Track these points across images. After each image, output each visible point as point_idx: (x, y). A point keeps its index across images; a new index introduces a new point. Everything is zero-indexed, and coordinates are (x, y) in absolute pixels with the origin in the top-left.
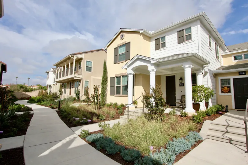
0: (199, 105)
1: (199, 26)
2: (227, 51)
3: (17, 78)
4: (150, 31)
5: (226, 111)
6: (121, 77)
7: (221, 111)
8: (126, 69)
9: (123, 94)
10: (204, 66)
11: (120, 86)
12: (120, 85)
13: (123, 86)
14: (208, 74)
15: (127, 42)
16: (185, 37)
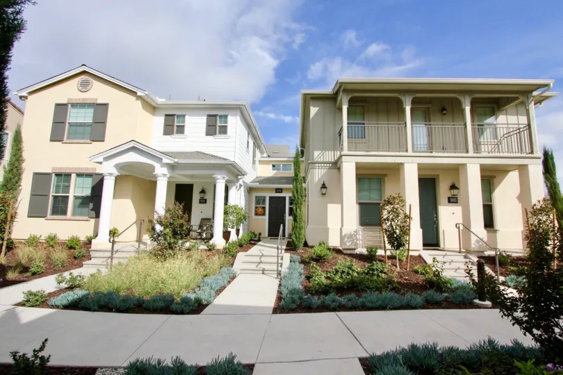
0: (230, 232)
1: (238, 118)
2: (265, 155)
4: (157, 98)
5: (259, 240)
6: (73, 176)
7: (254, 240)
8: (101, 163)
9: (74, 214)
10: (239, 177)
11: (68, 197)
12: (68, 193)
13: (76, 198)
14: (243, 187)
15: (99, 102)
16: (218, 128)
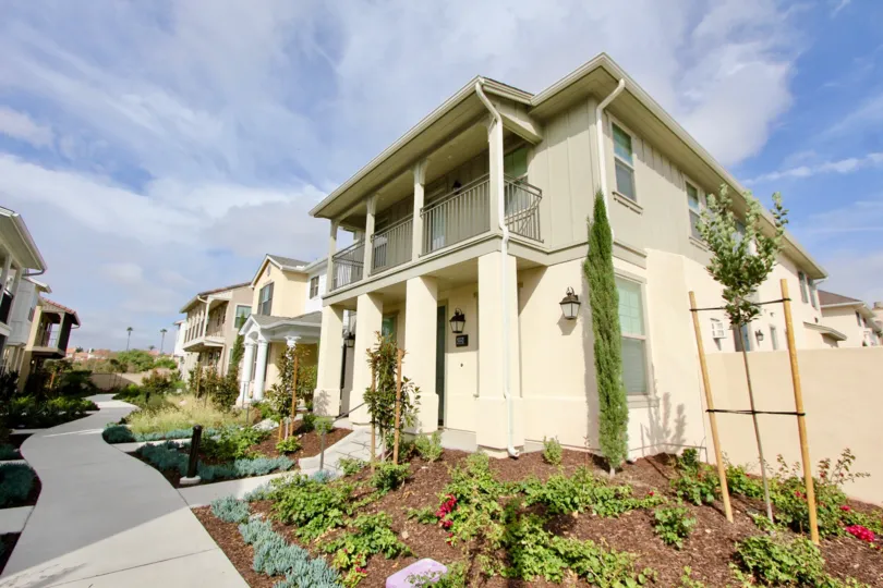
3: (130, 329)
8: (244, 335)
15: (271, 282)
